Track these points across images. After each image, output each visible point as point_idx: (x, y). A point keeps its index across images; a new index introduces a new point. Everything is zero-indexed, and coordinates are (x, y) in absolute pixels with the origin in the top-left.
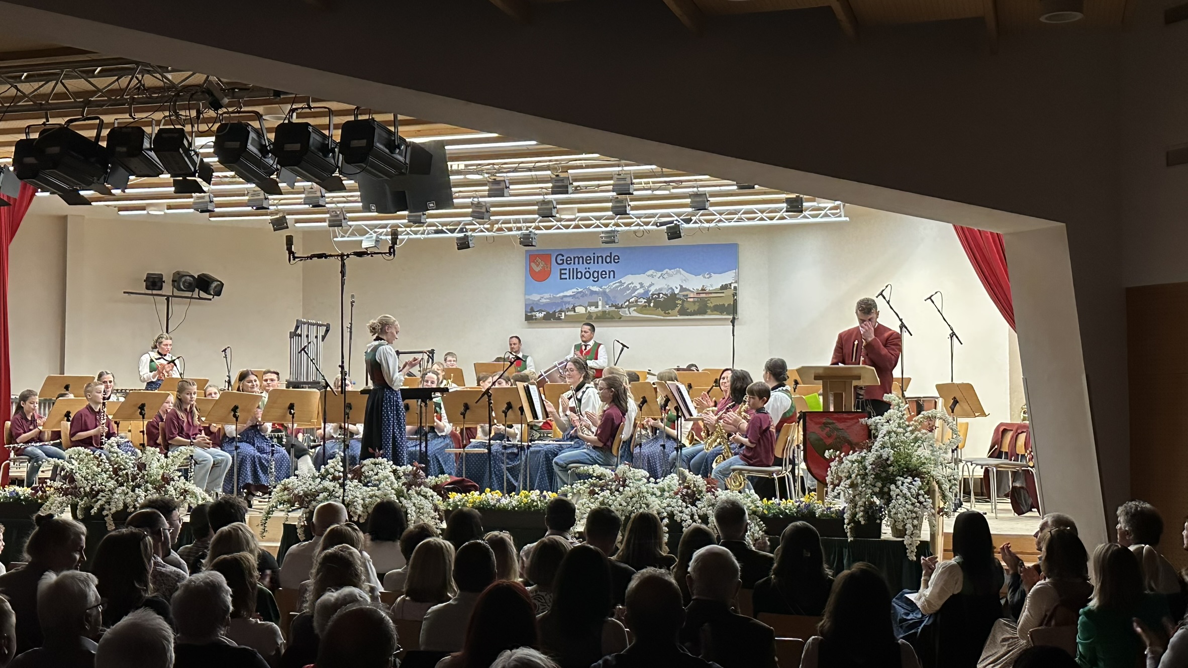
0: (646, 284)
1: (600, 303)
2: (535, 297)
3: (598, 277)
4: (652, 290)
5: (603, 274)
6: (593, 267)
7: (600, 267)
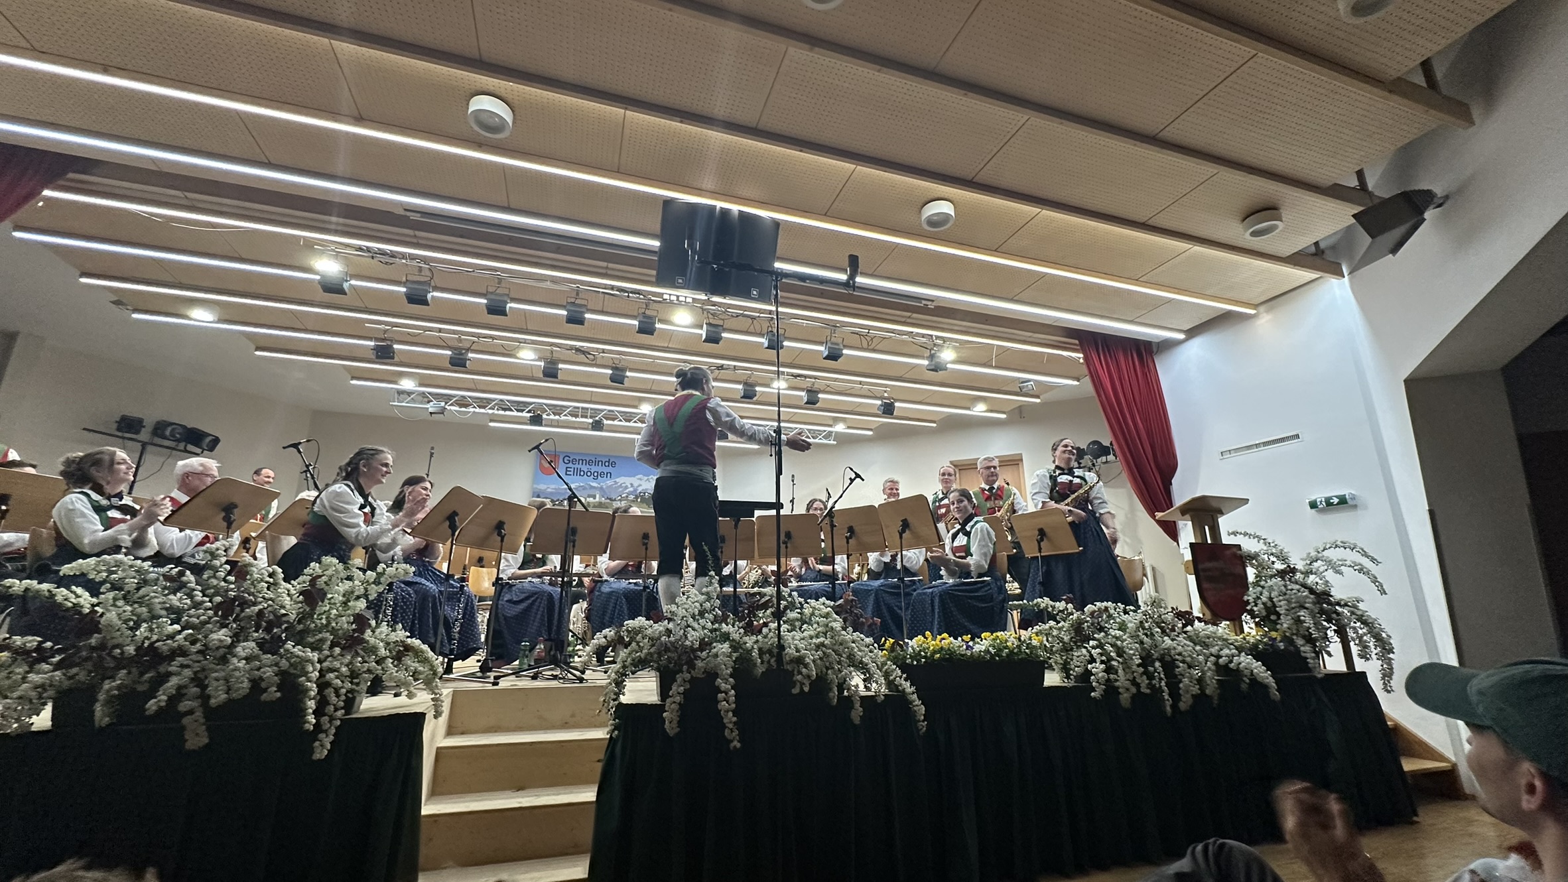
0: (636, 485)
1: (598, 496)
2: (542, 487)
3: (598, 476)
4: (640, 489)
5: (601, 474)
6: (594, 469)
7: (600, 469)
